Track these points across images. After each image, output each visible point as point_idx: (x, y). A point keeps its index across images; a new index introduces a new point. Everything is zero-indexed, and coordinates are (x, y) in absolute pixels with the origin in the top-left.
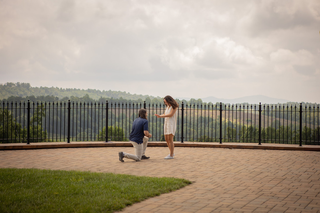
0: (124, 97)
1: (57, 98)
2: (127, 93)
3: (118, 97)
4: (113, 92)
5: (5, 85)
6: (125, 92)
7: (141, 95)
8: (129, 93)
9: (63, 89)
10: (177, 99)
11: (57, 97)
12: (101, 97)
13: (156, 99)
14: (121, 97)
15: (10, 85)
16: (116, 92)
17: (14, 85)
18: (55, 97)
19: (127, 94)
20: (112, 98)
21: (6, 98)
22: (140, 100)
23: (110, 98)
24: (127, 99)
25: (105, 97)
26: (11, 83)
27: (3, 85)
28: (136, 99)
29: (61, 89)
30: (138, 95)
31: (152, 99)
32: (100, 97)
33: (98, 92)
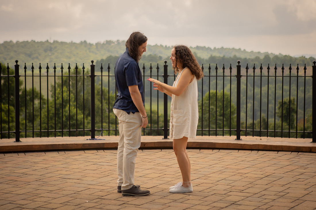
0: (238, 55)
1: (160, 58)
2: (242, 50)
3: (232, 55)
4: (226, 49)
5: (103, 44)
6: (240, 49)
7: (259, 53)
8: (244, 50)
9: (168, 47)
10: (303, 56)
11: (161, 55)
12: (211, 56)
13: (276, 57)
14: (235, 55)
15: (109, 42)
16: (229, 49)
17: (114, 43)
18: (158, 56)
19: (242, 52)
20: (224, 56)
21: (104, 58)
22: (257, 58)
23: (222, 56)
24: (243, 56)
25: (217, 54)
26: (110, 41)
27: (102, 43)
28: (253, 57)
29: (166, 46)
30: (256, 53)
31: (271, 57)
32: (209, 56)
33: (209, 49)
